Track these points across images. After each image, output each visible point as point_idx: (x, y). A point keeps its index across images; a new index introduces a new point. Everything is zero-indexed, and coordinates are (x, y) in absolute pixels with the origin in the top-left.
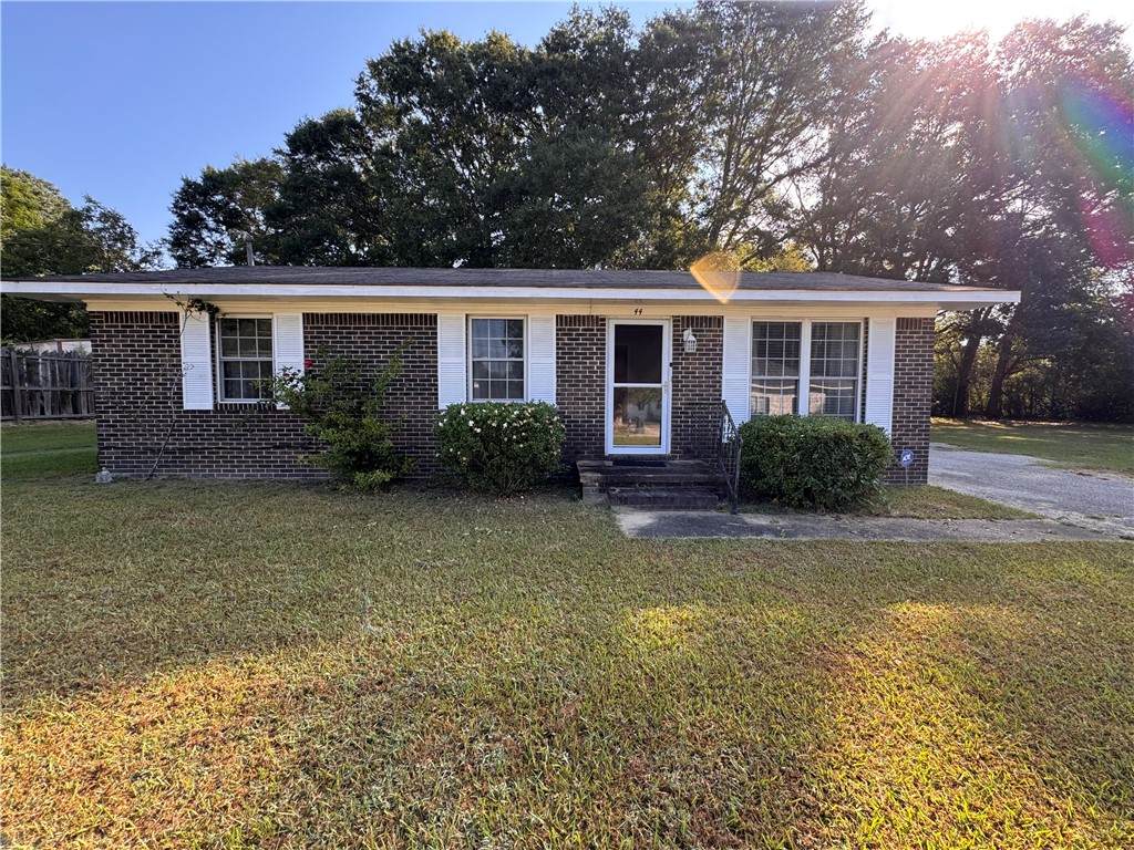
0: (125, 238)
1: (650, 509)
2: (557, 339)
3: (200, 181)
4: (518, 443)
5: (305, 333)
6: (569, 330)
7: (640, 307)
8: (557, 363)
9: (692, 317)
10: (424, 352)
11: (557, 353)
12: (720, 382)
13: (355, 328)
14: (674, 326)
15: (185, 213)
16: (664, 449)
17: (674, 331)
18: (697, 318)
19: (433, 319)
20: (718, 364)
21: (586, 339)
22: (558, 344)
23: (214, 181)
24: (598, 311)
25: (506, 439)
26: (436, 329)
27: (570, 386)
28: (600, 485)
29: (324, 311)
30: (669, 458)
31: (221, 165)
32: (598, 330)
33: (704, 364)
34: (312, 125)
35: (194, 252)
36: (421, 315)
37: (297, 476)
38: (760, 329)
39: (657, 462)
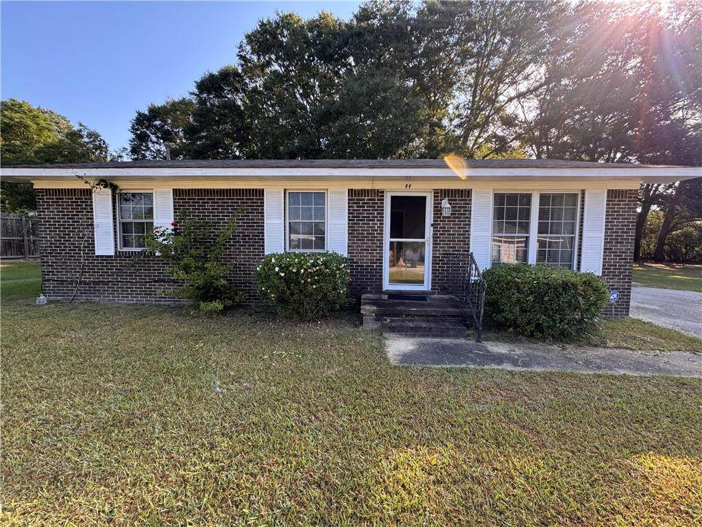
0: (102, 147)
1: (413, 336)
2: (349, 207)
3: (147, 113)
4: (312, 284)
5: (174, 202)
6: (357, 200)
7: (409, 183)
8: (349, 223)
9: (449, 190)
10: (255, 216)
11: (349, 217)
12: (469, 238)
13: (208, 199)
14: (435, 197)
15: (138, 132)
16: (426, 287)
17: (435, 200)
18: (452, 190)
19: (261, 193)
20: (467, 225)
21: (370, 207)
22: (349, 210)
23: (155, 113)
24: (378, 186)
25: (303, 281)
26: (263, 199)
27: (358, 240)
28: (376, 315)
29: (187, 188)
30: (430, 293)
31: (159, 103)
32: (378, 200)
33: (456, 224)
34: (212, 76)
35: (144, 156)
36: (253, 190)
37: (169, 301)
38: (499, 198)
39: (420, 297)
